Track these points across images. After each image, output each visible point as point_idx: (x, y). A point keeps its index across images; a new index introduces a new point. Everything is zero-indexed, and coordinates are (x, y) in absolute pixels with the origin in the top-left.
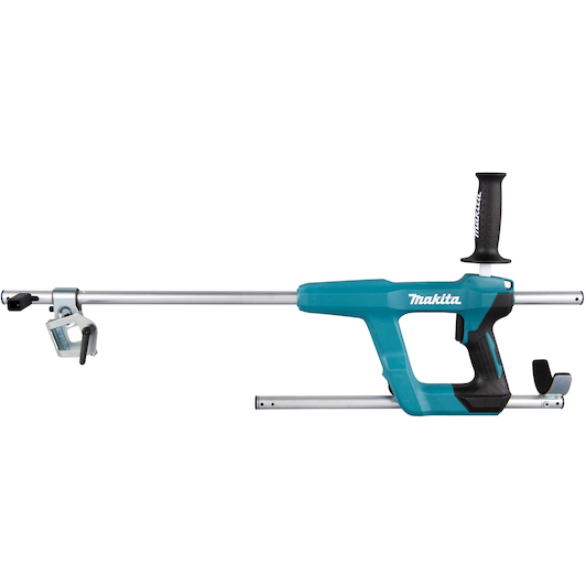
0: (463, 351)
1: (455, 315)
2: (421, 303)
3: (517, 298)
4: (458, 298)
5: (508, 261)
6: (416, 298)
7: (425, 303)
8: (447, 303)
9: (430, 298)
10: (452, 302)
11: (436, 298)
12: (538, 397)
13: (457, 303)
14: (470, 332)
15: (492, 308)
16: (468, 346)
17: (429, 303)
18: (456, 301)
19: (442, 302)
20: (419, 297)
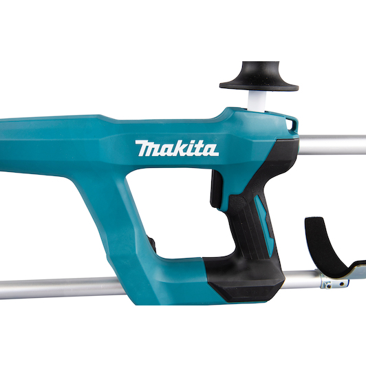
0: (220, 220)
1: (210, 171)
2: (155, 154)
3: (303, 145)
4: (213, 146)
5: (294, 88)
6: (147, 147)
7: (162, 154)
8: (197, 153)
9: (170, 146)
10: (205, 153)
11: (180, 147)
12: (315, 274)
13: (212, 154)
14: (231, 197)
15: (265, 163)
16: (229, 214)
17: (169, 154)
18: (211, 150)
19: (189, 153)
20: (151, 145)
